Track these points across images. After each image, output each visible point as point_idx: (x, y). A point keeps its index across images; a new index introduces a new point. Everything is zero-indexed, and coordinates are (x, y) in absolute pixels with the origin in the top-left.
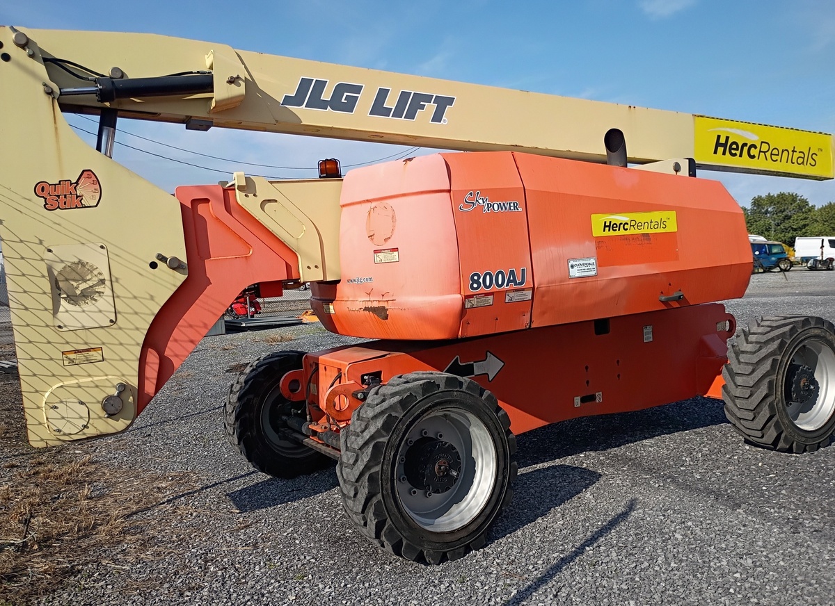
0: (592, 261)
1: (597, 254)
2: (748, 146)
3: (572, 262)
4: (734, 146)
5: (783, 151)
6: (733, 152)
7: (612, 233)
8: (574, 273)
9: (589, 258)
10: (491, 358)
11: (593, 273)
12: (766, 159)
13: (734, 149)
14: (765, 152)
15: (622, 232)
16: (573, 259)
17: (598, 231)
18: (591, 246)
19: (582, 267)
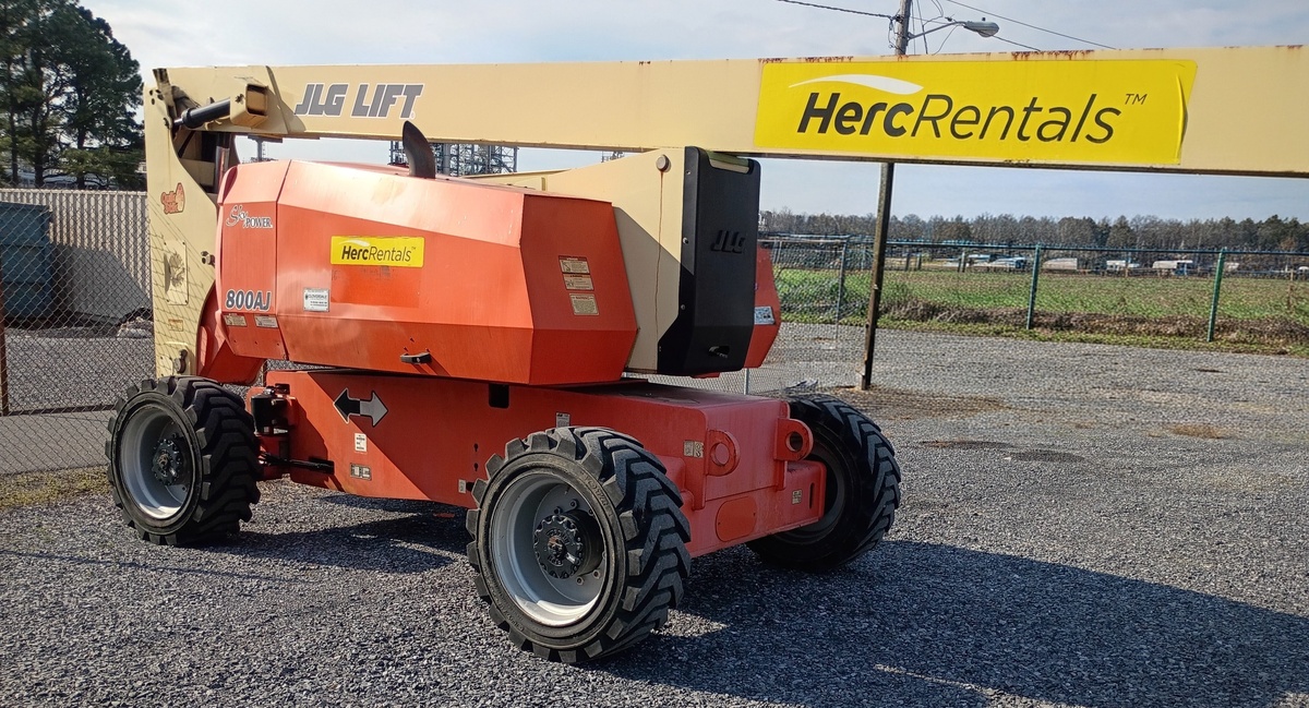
0: (325, 293)
1: (333, 286)
2: (888, 108)
3: (307, 292)
4: (851, 113)
5: (993, 112)
6: (846, 124)
7: (351, 262)
8: (308, 305)
9: (322, 290)
10: (376, 400)
11: (325, 308)
12: (938, 135)
13: (850, 119)
14: (934, 120)
15: (361, 262)
16: (309, 289)
17: (337, 258)
18: (326, 275)
19: (316, 300)
